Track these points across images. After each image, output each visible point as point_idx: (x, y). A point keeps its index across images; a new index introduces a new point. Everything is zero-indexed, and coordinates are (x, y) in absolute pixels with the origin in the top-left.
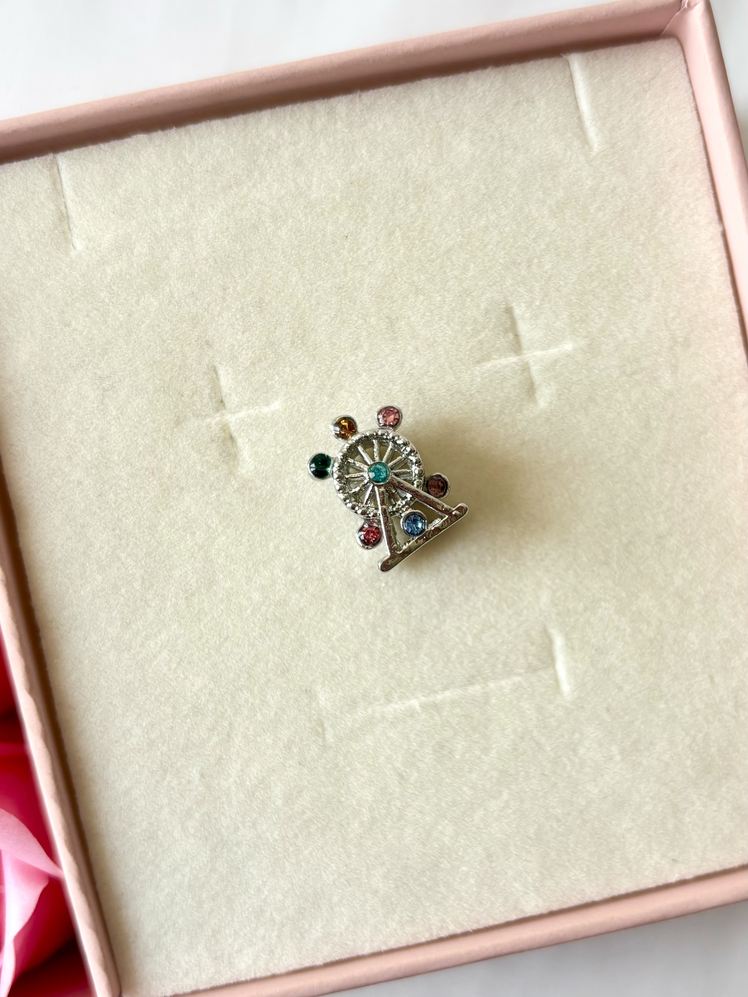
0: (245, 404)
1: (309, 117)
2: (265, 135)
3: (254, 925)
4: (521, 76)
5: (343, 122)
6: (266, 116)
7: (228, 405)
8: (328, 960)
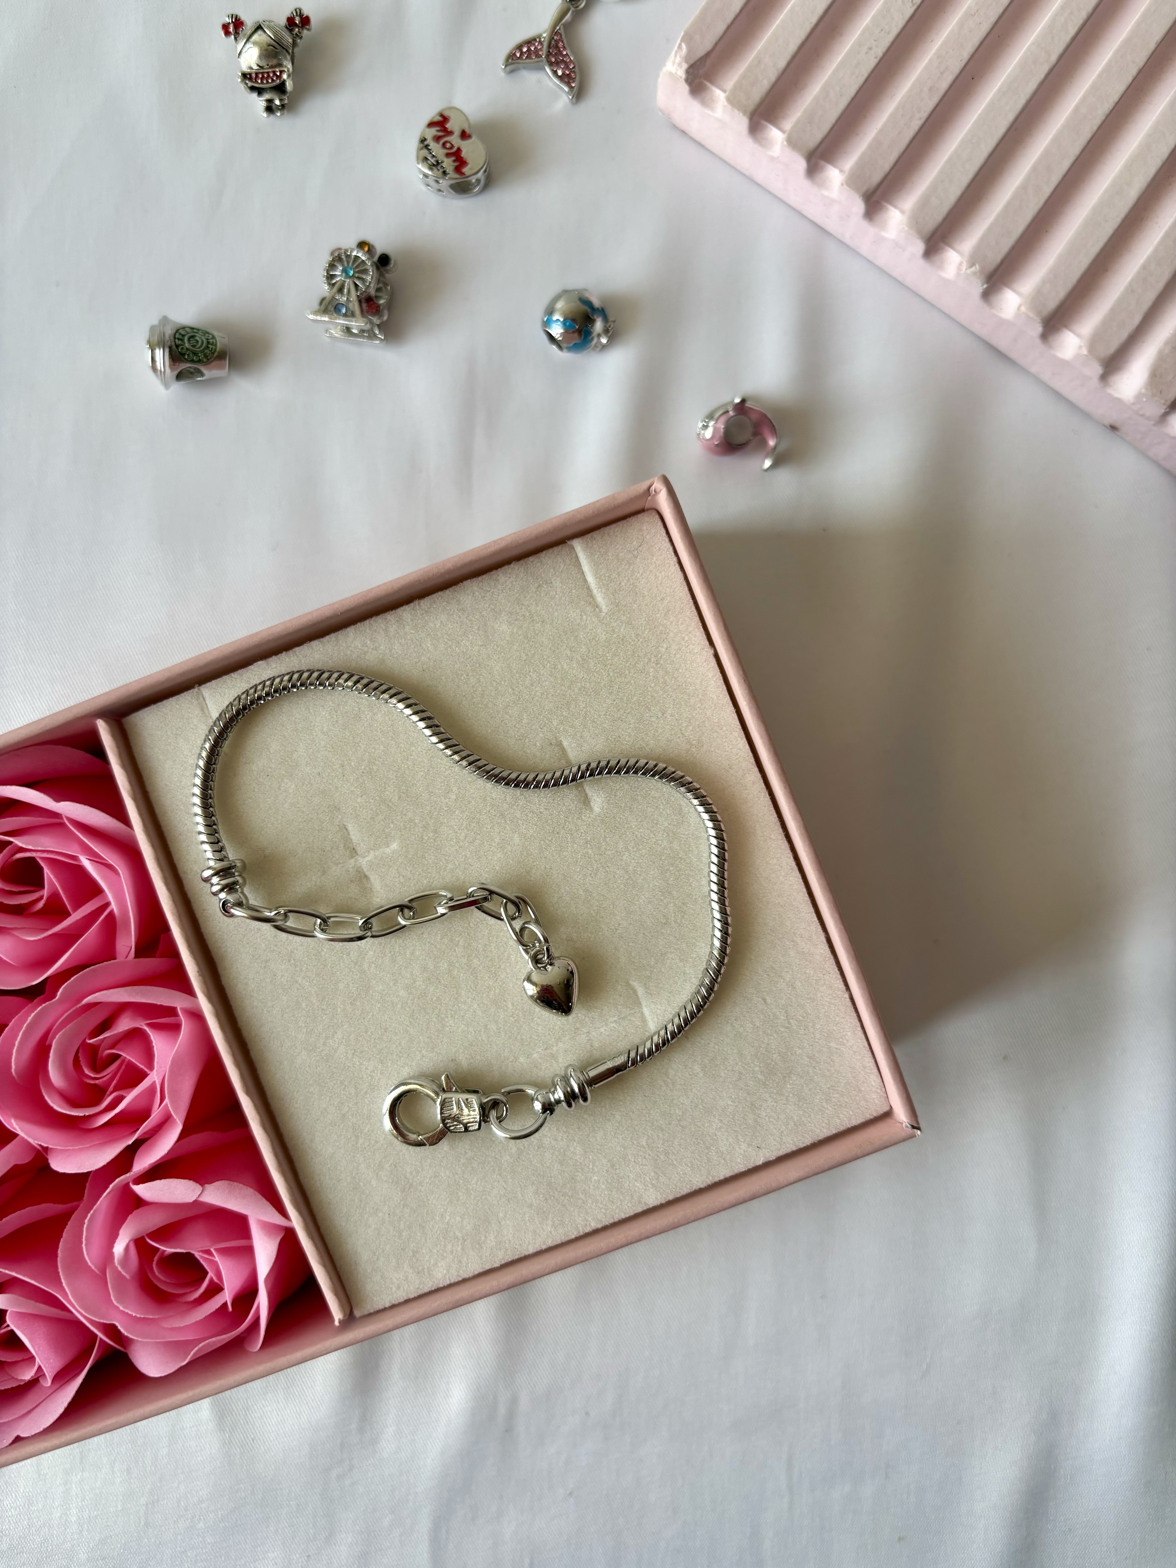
0: (372, 849)
1: (383, 626)
3: (443, 1243)
4: (539, 564)
5: (409, 625)
6: (351, 630)
7: (359, 852)
8: (504, 1262)
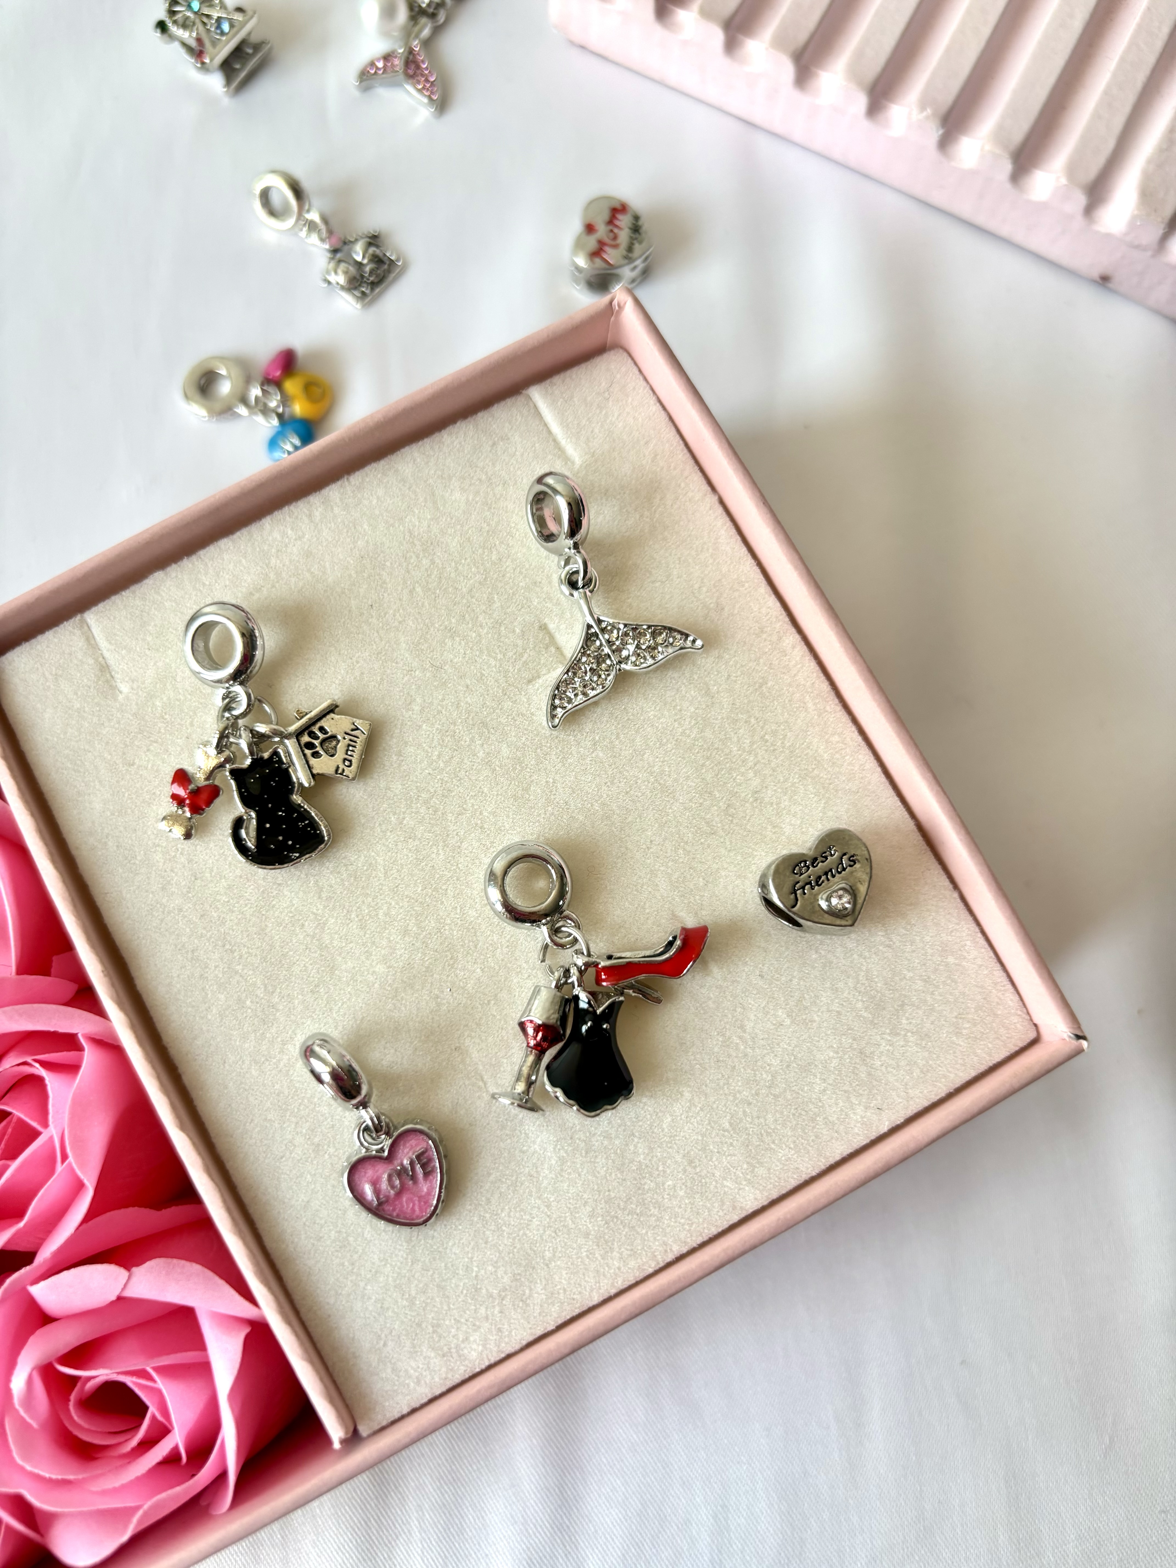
1: (306, 512)
2: (270, 538)
5: (339, 506)
6: (266, 523)
8: (560, 1322)
